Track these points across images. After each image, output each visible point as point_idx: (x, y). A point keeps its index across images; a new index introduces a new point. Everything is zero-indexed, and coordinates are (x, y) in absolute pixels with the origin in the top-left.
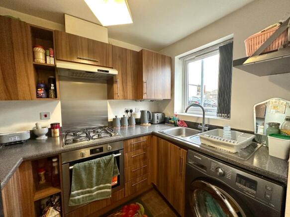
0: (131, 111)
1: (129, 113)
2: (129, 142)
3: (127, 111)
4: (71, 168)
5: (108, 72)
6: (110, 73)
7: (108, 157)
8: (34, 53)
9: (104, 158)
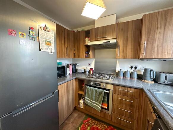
0: (136, 68)
1: (133, 69)
2: (117, 87)
3: (132, 68)
4: (86, 87)
5: (109, 42)
6: (110, 42)
7: (102, 90)
8: (85, 40)
9: (99, 89)
